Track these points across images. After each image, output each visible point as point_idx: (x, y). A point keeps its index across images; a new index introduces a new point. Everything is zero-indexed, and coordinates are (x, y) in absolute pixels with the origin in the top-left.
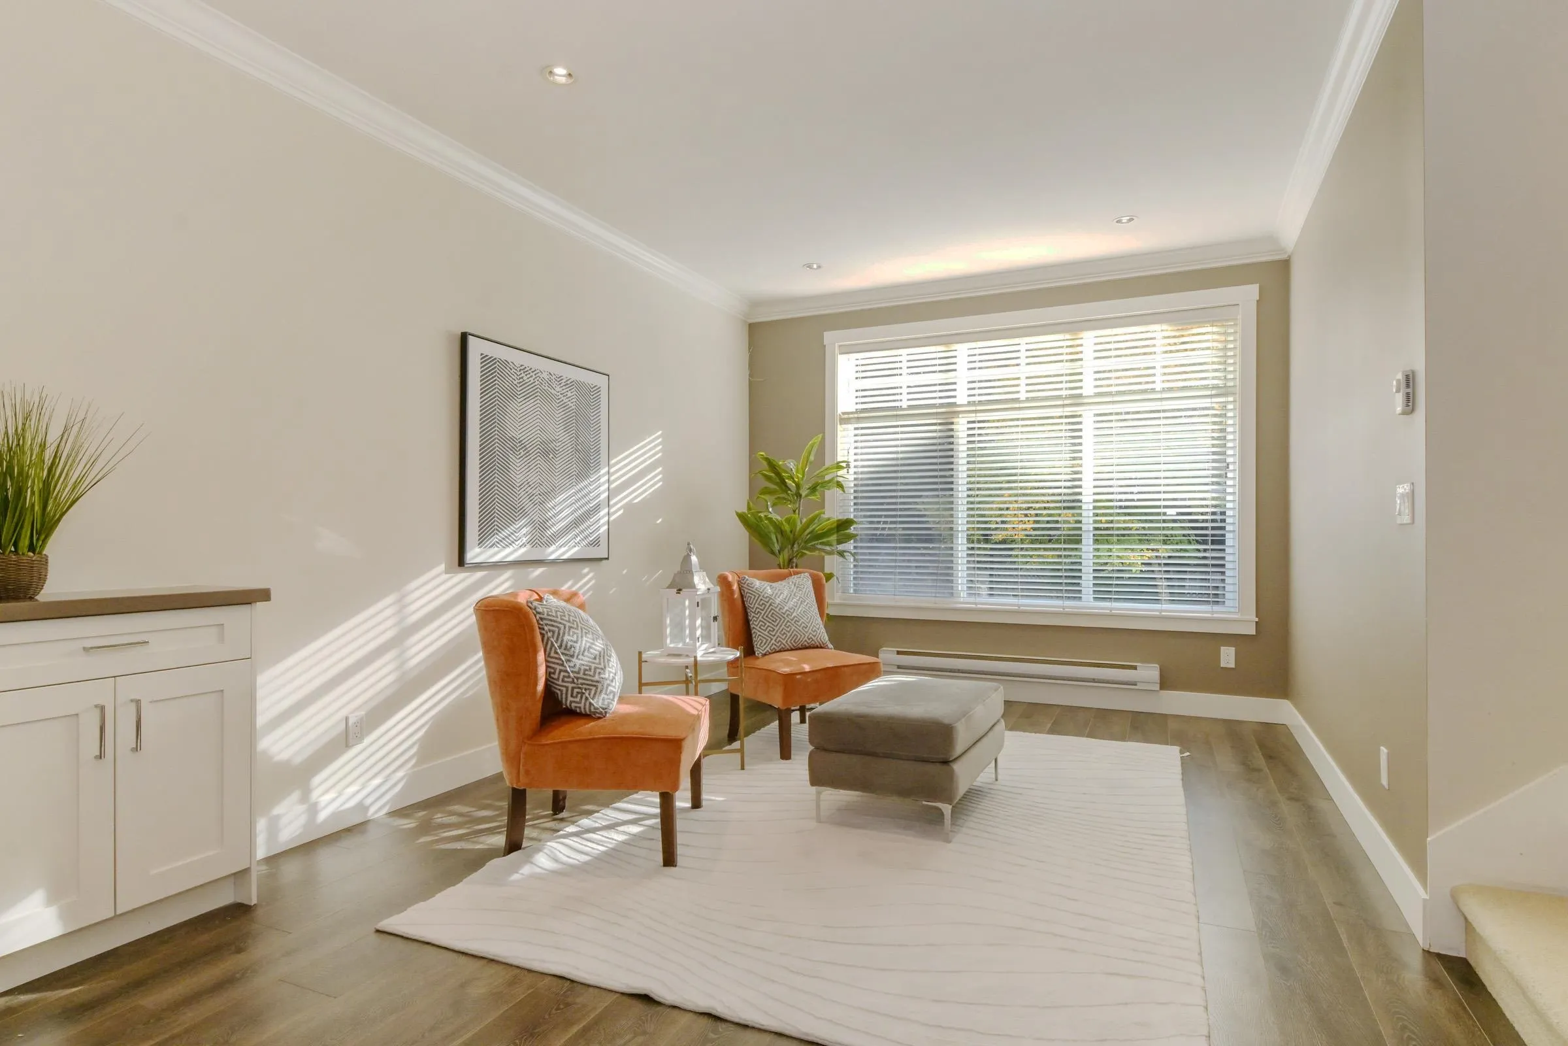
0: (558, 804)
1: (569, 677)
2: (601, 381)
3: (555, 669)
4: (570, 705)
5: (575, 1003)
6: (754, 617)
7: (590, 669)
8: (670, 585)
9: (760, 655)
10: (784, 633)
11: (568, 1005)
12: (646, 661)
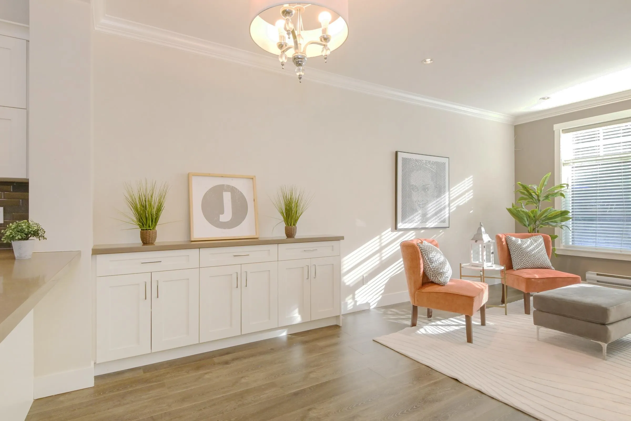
0: (429, 315)
1: (431, 270)
2: (446, 160)
3: (427, 267)
4: (432, 280)
5: (432, 375)
6: (512, 253)
7: (439, 268)
8: (473, 239)
9: (516, 269)
10: (528, 261)
11: (430, 375)
12: (463, 267)
